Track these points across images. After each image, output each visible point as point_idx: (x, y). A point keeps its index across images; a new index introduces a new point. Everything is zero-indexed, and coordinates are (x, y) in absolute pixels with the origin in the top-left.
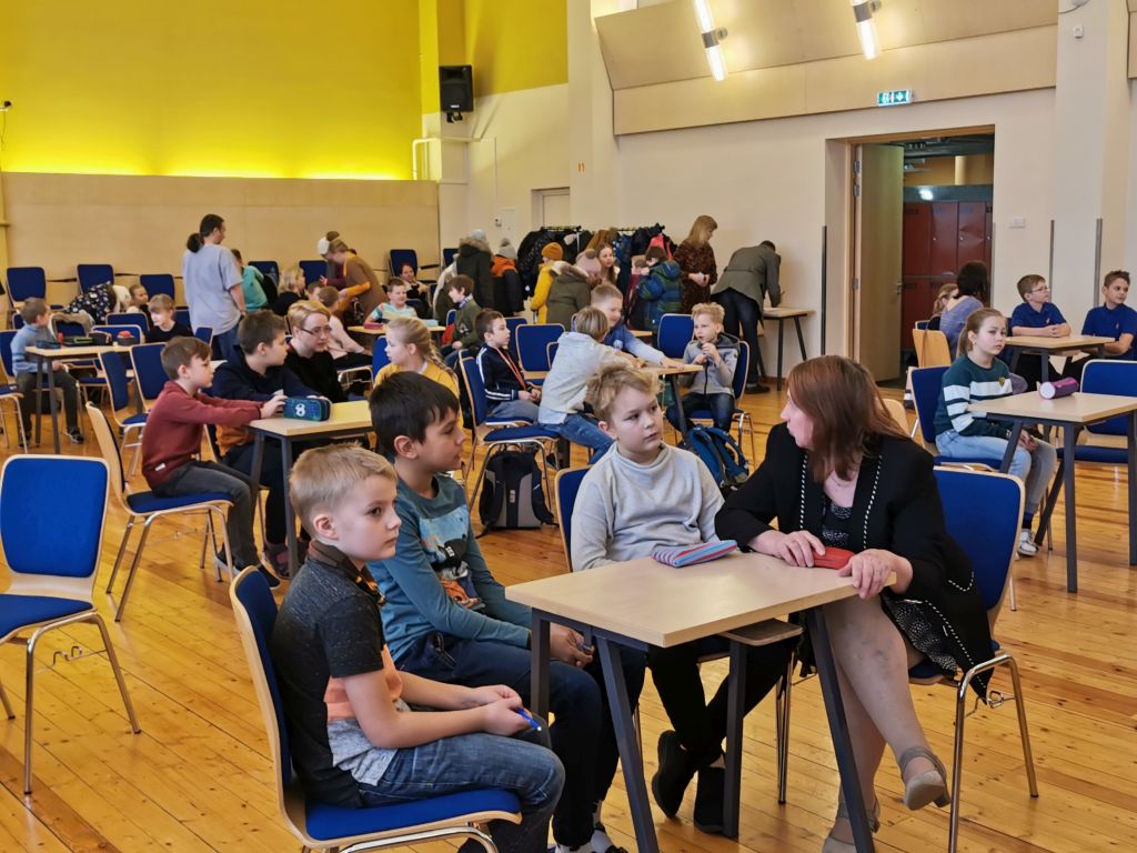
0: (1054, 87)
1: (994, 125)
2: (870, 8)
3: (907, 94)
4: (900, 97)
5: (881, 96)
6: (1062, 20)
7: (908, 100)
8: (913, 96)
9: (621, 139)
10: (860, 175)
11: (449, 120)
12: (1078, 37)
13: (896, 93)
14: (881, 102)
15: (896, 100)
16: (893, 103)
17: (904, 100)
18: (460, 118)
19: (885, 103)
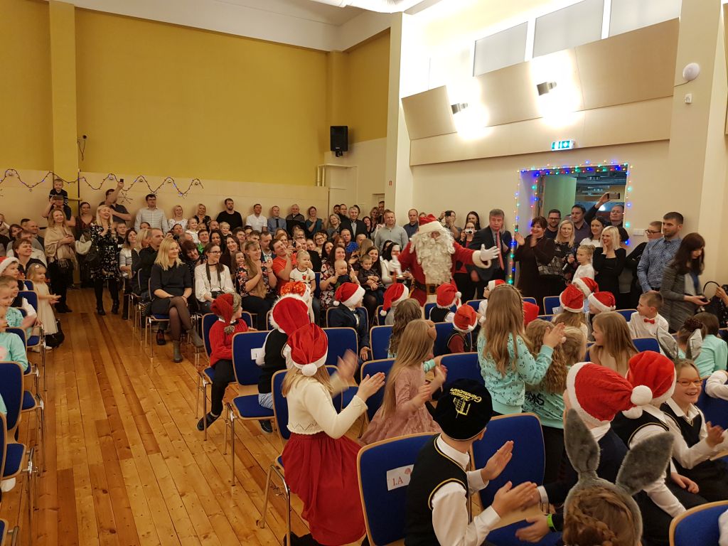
0: (669, 140)
1: (627, 165)
2: (548, 87)
3: (571, 142)
4: (565, 144)
5: (554, 144)
6: (676, 92)
7: (570, 148)
8: (574, 144)
9: (415, 169)
10: (544, 194)
11: (337, 156)
12: (688, 104)
13: (563, 142)
14: (553, 148)
15: (563, 147)
16: (561, 149)
17: (568, 147)
18: (342, 155)
19: (556, 149)
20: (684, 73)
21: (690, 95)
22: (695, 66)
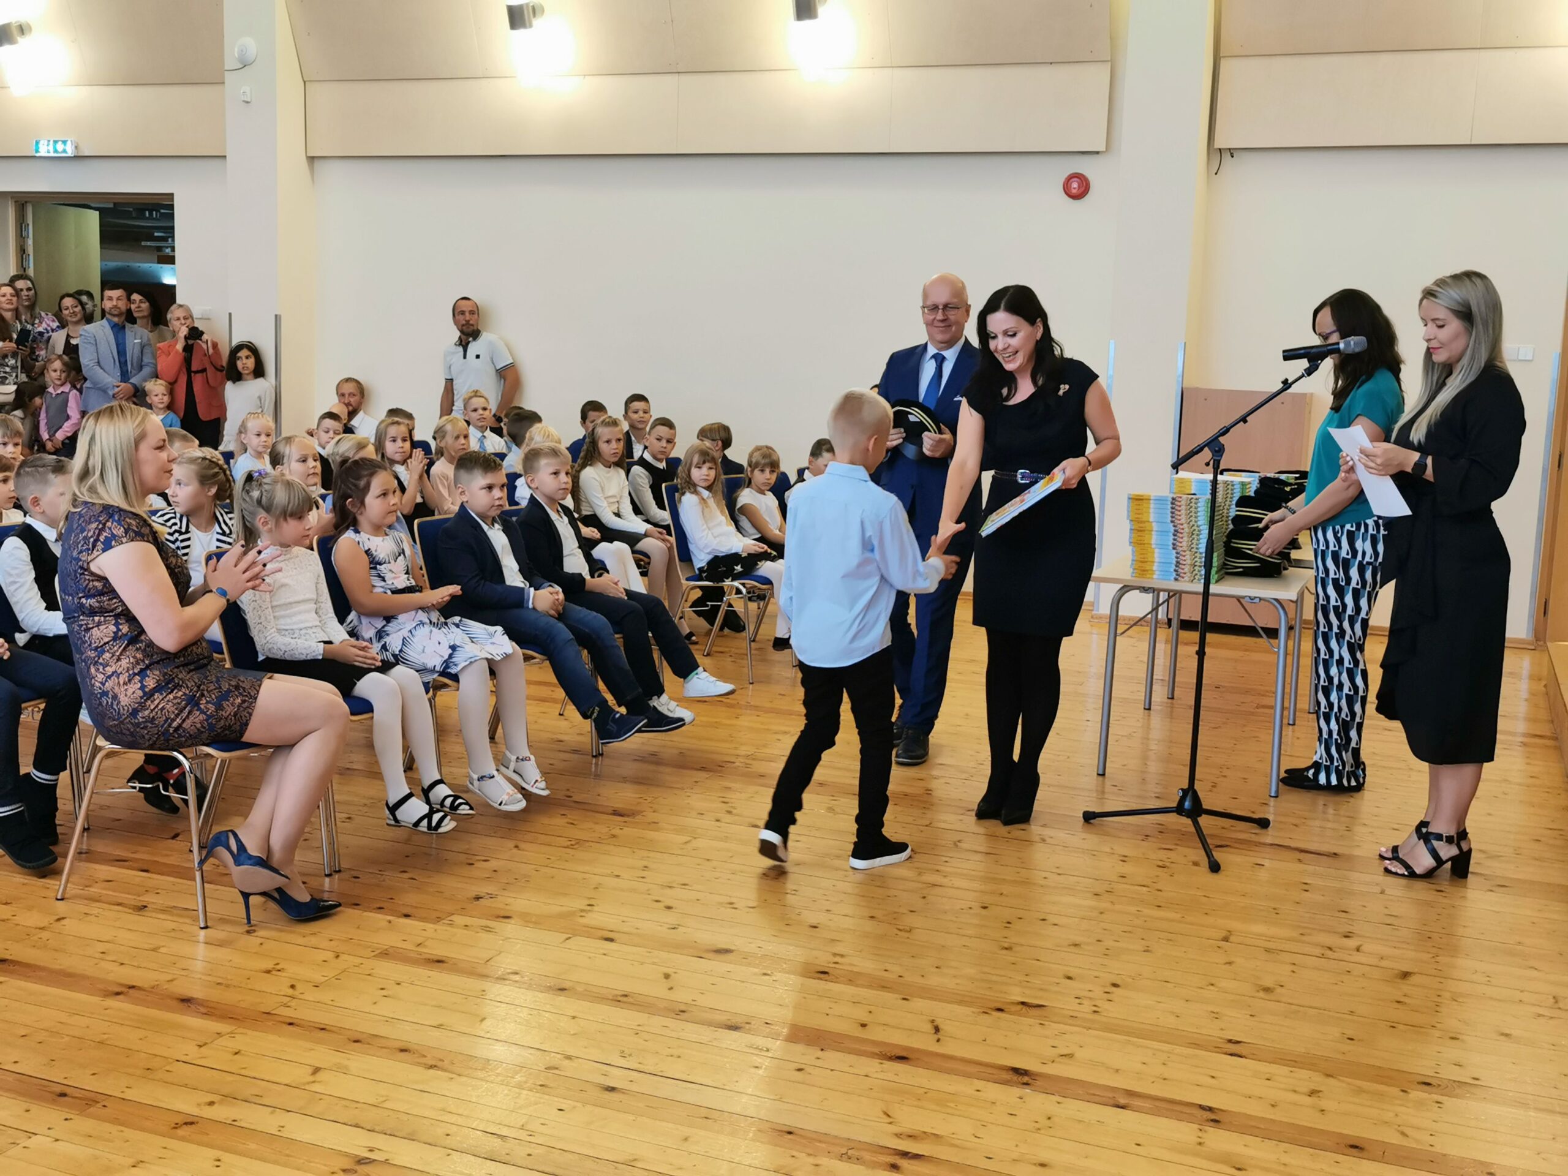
1: (172, 194)
2: (15, 32)
3: (69, 143)
4: (60, 147)
5: (37, 143)
6: (229, 79)
7: (70, 153)
8: (76, 147)
10: (30, 242)
12: (246, 102)
13: (55, 142)
14: (37, 151)
15: (56, 151)
16: (52, 154)
17: (64, 151)
19: (43, 152)
20: (236, 49)
21: (246, 89)
22: (250, 45)
